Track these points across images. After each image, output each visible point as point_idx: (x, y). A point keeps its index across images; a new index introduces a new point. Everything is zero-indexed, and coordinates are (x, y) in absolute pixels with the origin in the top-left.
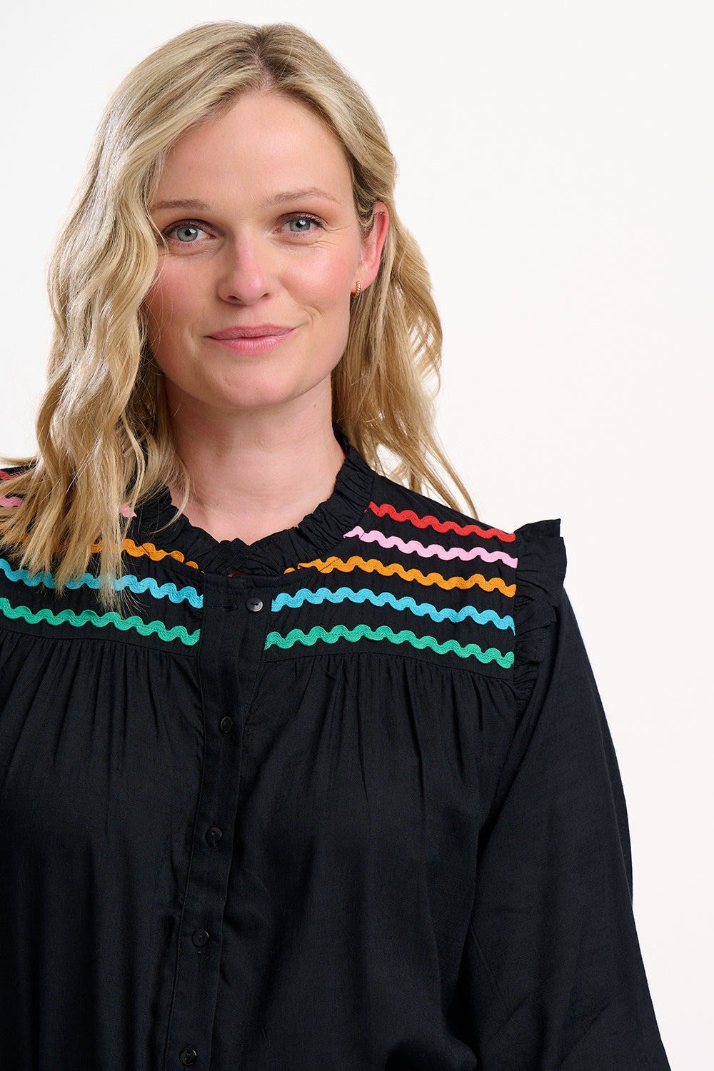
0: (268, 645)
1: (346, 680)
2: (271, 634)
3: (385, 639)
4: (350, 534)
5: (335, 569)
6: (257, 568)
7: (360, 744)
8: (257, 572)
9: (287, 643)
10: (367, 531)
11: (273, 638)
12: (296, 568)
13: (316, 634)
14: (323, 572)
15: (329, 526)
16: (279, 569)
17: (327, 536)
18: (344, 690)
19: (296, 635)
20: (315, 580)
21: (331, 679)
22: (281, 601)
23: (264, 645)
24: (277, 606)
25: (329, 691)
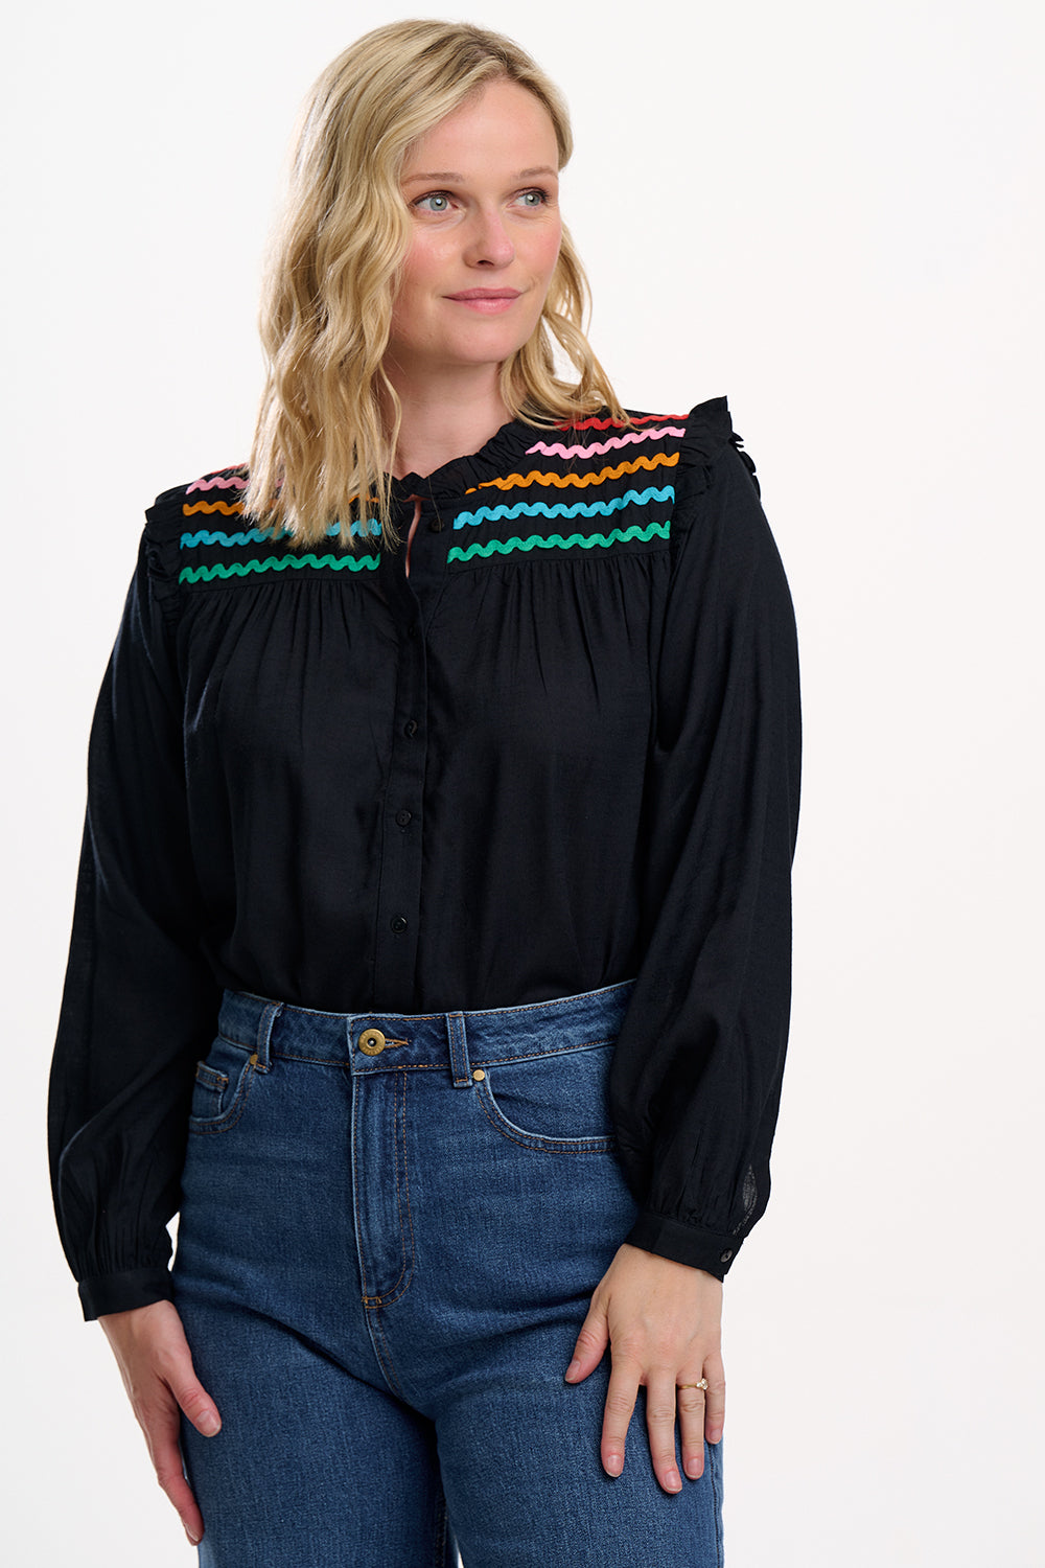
0: (451, 559)
1: (520, 586)
2: (454, 549)
3: (556, 546)
4: (531, 451)
5: (515, 485)
6: (441, 493)
7: (536, 645)
8: (441, 496)
9: (466, 557)
10: (549, 445)
11: (455, 553)
12: (476, 488)
13: (493, 546)
14: (504, 489)
15: (511, 446)
16: (460, 491)
17: (508, 456)
18: (519, 595)
19: (476, 549)
20: (495, 498)
21: (505, 585)
22: (463, 520)
23: (447, 558)
24: (459, 524)
25: (504, 596)
